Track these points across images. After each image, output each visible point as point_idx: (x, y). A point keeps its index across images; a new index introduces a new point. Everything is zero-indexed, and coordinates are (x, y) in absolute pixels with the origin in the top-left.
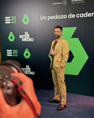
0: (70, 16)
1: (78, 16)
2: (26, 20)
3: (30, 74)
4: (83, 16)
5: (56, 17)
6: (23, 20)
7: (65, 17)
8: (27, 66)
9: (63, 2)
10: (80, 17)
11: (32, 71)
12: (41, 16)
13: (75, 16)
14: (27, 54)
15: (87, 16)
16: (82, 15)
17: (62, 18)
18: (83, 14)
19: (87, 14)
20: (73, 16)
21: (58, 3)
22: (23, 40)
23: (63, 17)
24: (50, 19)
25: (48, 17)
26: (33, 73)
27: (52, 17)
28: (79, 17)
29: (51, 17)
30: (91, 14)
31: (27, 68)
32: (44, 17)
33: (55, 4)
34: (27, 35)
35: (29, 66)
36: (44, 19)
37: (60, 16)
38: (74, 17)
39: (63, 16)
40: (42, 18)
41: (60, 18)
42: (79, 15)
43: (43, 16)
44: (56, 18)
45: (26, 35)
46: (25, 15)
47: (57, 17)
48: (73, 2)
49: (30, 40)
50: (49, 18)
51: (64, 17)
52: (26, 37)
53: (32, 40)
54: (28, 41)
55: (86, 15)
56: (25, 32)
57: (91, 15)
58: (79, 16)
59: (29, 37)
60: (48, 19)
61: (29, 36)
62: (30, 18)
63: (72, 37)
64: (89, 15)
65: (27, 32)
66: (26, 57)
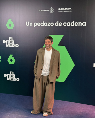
0: (57, 24)
1: (65, 24)
2: (10, 25)
3: (14, 80)
4: (69, 25)
5: (42, 24)
6: (7, 25)
7: (52, 24)
8: (11, 72)
9: (49, 10)
11: (16, 77)
12: (26, 22)
13: (61, 24)
14: (11, 60)
15: (73, 25)
16: (69, 24)
17: (49, 25)
18: (70, 23)
20: (60, 24)
21: (45, 10)
22: (7, 45)
23: (50, 25)
24: (36, 25)
25: (34, 23)
26: (18, 80)
27: (39, 24)
28: (66, 25)
29: (38, 24)
30: (78, 24)
31: (12, 75)
32: (30, 23)
33: (42, 11)
34: (11, 40)
35: (13, 72)
36: (30, 25)
37: (47, 23)
38: (61, 25)
39: (49, 23)
40: (28, 24)
41: (47, 25)
42: (66, 23)
43: (29, 22)
44: (43, 25)
45: (10, 41)
48: (60, 10)
49: (15, 46)
50: (35, 24)
52: (10, 42)
53: (17, 45)
54: (12, 46)
55: (72, 24)
56: (10, 38)
57: (78, 25)
58: (66, 24)
59: (13, 42)
60: (34, 25)
61: (14, 42)
62: (14, 23)
63: (59, 45)
64: (76, 24)
65: (12, 38)
66: (10, 63)
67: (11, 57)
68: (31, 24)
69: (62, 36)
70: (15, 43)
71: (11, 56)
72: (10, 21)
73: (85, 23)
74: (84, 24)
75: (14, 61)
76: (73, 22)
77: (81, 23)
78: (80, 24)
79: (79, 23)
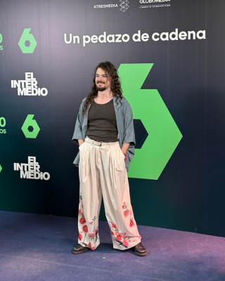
0: (136, 38)
1: (156, 37)
2: (27, 44)
3: (38, 178)
4: (167, 39)
5: (102, 39)
6: (21, 44)
7: (126, 38)
8: (29, 158)
9: (119, 3)
10: (160, 39)
12: (65, 35)
13: (148, 36)
14: (31, 127)
15: (176, 38)
16: (166, 36)
17: (117, 41)
18: (167, 34)
19: (176, 33)
20: (145, 37)
21: (109, 6)
22: (20, 92)
23: (121, 39)
24: (88, 42)
25: (84, 37)
26: (46, 176)
27: (94, 39)
28: (158, 39)
29: (92, 39)
30: (186, 35)
31: (32, 164)
32: (74, 37)
33: (101, 6)
34: (30, 79)
35: (35, 158)
36: (74, 42)
37: (113, 36)
38: (147, 40)
39: (120, 36)
40: (68, 40)
41: (113, 41)
42: (158, 34)
43: (71, 35)
44: (105, 41)
45: (27, 80)
46: (27, 31)
47: (105, 38)
48: (143, 4)
49: (39, 92)
50: (87, 39)
51: (123, 38)
52: (27, 84)
53: (44, 92)
54: (33, 94)
55: (174, 36)
56: (26, 74)
57: (187, 37)
58: (159, 37)
59: (35, 85)
60: (85, 42)
61: (36, 83)
63: (143, 88)
64: (183, 36)
65: (32, 74)
66: (28, 135)
67: (30, 121)
68: (76, 39)
69: (151, 65)
70: (40, 86)
71: (30, 117)
72: (26, 35)
73: (204, 32)
74: (201, 35)
75: (37, 129)
76: (175, 31)
77: (193, 32)
78: (192, 35)
79: (190, 33)
